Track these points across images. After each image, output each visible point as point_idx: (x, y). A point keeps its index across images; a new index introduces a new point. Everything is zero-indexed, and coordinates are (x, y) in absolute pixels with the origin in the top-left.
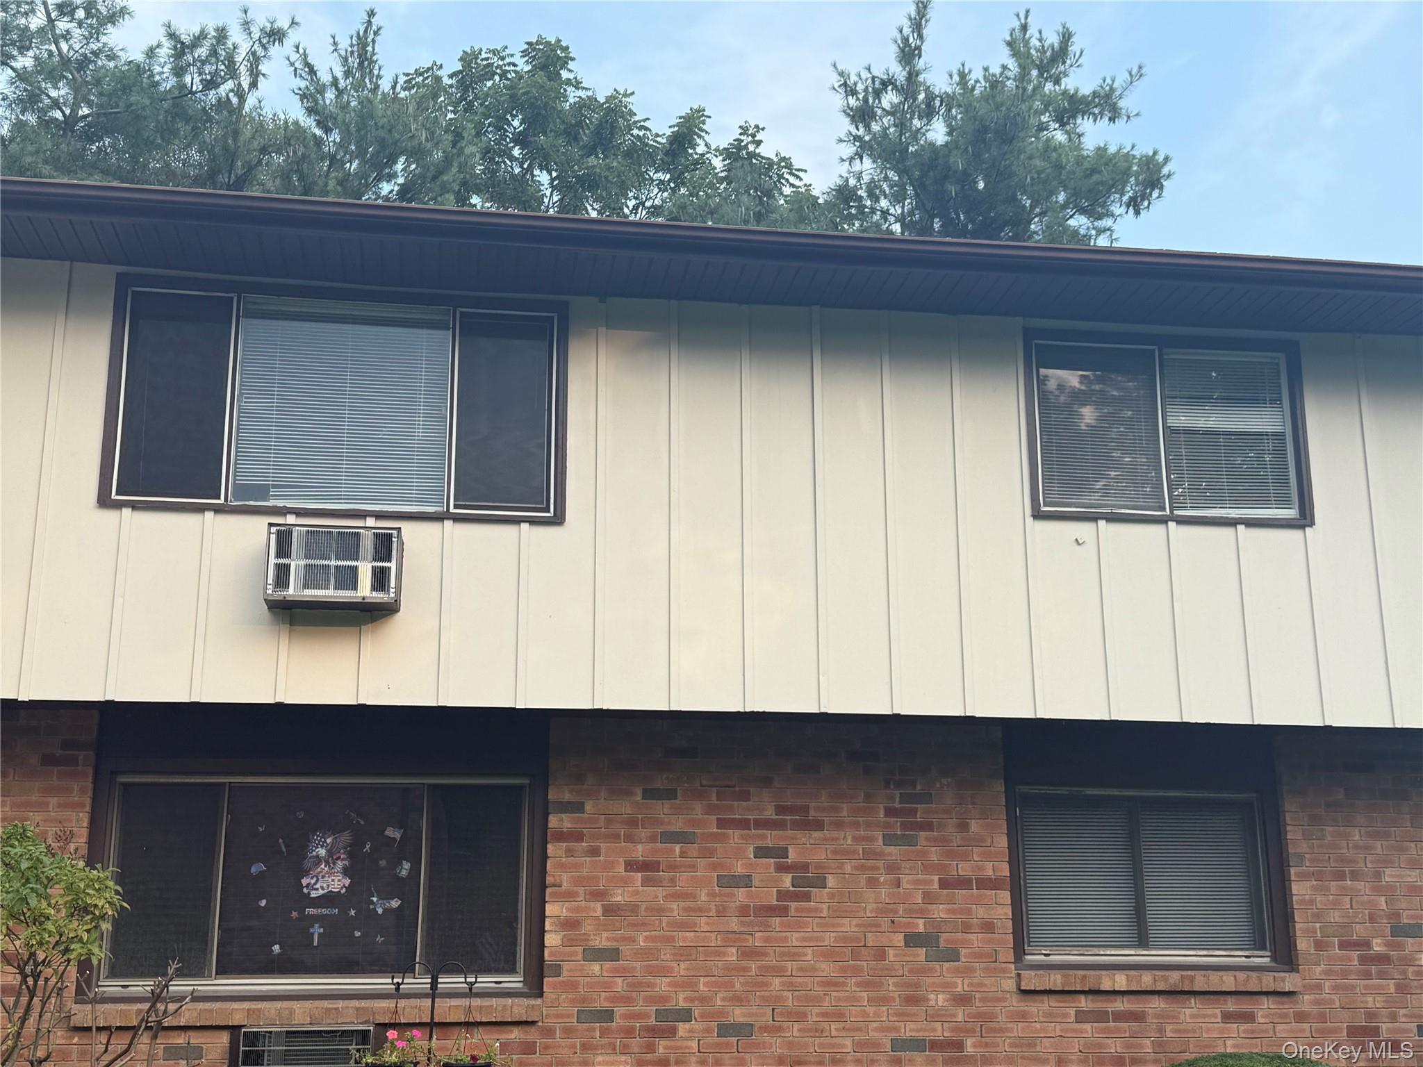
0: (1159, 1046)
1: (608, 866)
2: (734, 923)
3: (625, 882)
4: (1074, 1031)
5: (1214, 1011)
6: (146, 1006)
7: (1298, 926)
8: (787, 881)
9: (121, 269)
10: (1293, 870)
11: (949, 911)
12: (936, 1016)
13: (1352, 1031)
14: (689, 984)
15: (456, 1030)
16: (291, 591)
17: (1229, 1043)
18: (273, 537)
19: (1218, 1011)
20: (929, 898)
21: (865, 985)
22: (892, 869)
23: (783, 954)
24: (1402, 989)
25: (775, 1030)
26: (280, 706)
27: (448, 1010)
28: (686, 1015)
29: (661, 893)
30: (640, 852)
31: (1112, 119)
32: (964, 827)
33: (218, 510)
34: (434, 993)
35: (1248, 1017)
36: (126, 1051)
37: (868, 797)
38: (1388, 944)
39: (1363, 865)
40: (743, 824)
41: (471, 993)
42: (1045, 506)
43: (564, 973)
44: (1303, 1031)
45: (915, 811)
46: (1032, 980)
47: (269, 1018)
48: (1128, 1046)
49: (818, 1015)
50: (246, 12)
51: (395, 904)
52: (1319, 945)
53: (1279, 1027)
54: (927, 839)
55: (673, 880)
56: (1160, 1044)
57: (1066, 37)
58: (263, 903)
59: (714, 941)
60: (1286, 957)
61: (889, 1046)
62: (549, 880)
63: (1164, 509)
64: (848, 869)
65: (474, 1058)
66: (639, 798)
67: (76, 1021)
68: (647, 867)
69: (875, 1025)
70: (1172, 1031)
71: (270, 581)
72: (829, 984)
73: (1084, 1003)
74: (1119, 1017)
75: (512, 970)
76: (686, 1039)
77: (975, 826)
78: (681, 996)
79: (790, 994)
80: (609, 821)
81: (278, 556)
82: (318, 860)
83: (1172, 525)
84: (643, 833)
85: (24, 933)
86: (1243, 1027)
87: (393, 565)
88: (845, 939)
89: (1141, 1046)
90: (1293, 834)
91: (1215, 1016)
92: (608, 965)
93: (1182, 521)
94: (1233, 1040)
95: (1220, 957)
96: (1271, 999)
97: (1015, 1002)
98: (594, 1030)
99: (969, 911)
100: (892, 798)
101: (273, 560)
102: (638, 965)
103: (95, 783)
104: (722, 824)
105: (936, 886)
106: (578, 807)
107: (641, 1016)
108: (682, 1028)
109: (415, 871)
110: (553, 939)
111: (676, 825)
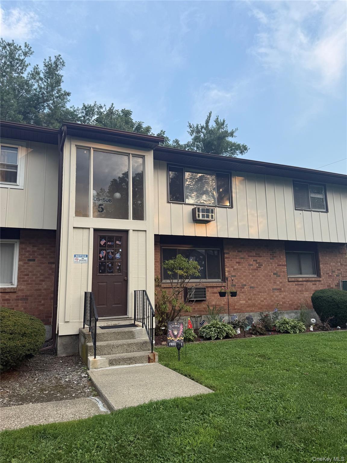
1: (233, 263)
2: (251, 271)
3: (236, 265)
4: (295, 287)
7: (321, 271)
8: (257, 265)
11: (279, 270)
12: (278, 285)
15: (215, 288)
16: (200, 218)
17: (313, 288)
18: (197, 209)
20: (276, 268)
21: (268, 281)
22: (271, 263)
23: (258, 276)
24: (333, 280)
25: (257, 287)
26: (195, 236)
28: (245, 285)
29: (240, 267)
30: (237, 260)
31: (232, 137)
32: (280, 257)
33: (184, 204)
35: (315, 284)
37: (268, 252)
38: (331, 274)
40: (251, 256)
42: (296, 208)
43: (228, 279)
44: (322, 286)
45: (274, 254)
46: (290, 280)
48: (302, 289)
49: (263, 285)
51: (202, 268)
52: (324, 274)
53: (319, 286)
54: (275, 259)
55: (242, 265)
59: (248, 274)
60: (319, 275)
61: (272, 289)
62: (226, 265)
63: (311, 209)
64: (265, 263)
66: (237, 252)
68: (239, 263)
69: (270, 286)
71: (197, 216)
72: (264, 280)
73: (296, 283)
74: (300, 285)
76: (246, 289)
77: (281, 257)
78: (245, 282)
79: (259, 282)
80: (233, 256)
81: (198, 212)
83: (312, 212)
84: (238, 258)
86: (315, 286)
87: (214, 214)
88: (266, 274)
89: (303, 289)
90: (320, 258)
92: (234, 278)
93: (314, 211)
95: (311, 276)
96: (318, 282)
97: (287, 283)
98: (233, 287)
99: (281, 270)
100: (270, 253)
102: (239, 278)
105: (277, 266)
106: (228, 253)
107: (239, 285)
108: (245, 287)
109: (205, 263)
110: (227, 274)
111: (242, 256)
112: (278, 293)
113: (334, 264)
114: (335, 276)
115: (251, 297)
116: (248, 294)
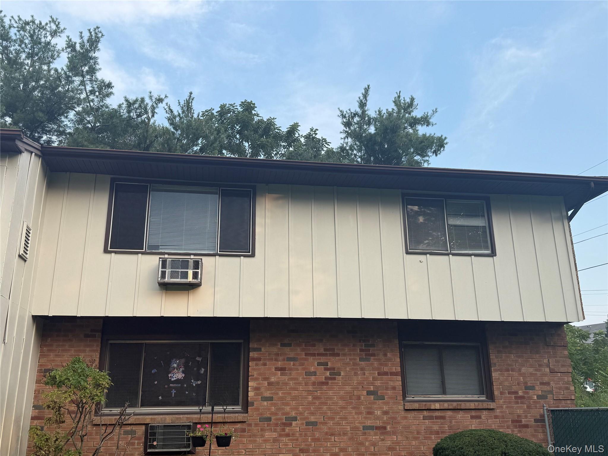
0: (450, 427)
1: (269, 369)
2: (311, 388)
3: (275, 375)
4: (423, 423)
5: (468, 415)
6: (118, 417)
7: (494, 387)
8: (328, 373)
9: (112, 176)
10: (492, 368)
11: (381, 383)
12: (378, 418)
13: (513, 421)
14: (296, 409)
15: (219, 425)
16: (166, 279)
17: (473, 426)
18: (161, 262)
19: (469, 415)
20: (374, 379)
21: (354, 408)
22: (362, 369)
23: (327, 398)
24: (529, 407)
25: (325, 423)
26: (162, 317)
27: (217, 418)
28: (295, 419)
29: (286, 378)
30: (280, 364)
31: (427, 125)
32: (385, 355)
33: (143, 253)
34: (213, 412)
35: (479, 417)
36: (112, 432)
37: (354, 346)
38: (524, 392)
39: (515, 366)
40: (313, 355)
41: (225, 412)
42: (409, 250)
43: (255, 405)
44: (497, 422)
45: (370, 350)
46: (408, 406)
47: (158, 421)
48: (440, 427)
49: (338, 418)
50: (151, 93)
51: (199, 382)
52: (502, 393)
53: (489, 420)
54: (374, 359)
55: (290, 374)
56: (451, 427)
57: (412, 99)
58: (156, 383)
59: (304, 394)
60: (491, 397)
61: (362, 428)
62: (250, 374)
63: (448, 251)
64: (348, 369)
65: (226, 434)
66: (279, 346)
67: (94, 422)
68: (282, 369)
69: (357, 421)
70: (454, 422)
71: (160, 276)
72: (342, 408)
73: (426, 413)
74: (437, 418)
75: (238, 404)
76: (295, 427)
77: (389, 355)
78: (293, 413)
79: (329, 411)
80: (269, 354)
81: (162, 268)
82: (174, 368)
83: (451, 256)
84: (281, 358)
85: (79, 393)
86: (478, 420)
87: (199, 271)
88: (347, 393)
89: (444, 427)
90: (493, 357)
91: (468, 417)
92: (269, 402)
93: (454, 255)
94: (474, 425)
95: (469, 397)
96: (486, 411)
97: (403, 413)
98: (265, 424)
99: (388, 383)
100: (362, 346)
101: (160, 270)
102: (279, 402)
103: (101, 343)
104: (306, 355)
105: (377, 375)
106: (259, 350)
107: (280, 419)
108: (294, 423)
109: (206, 371)
110: (251, 394)
111: (292, 355)
112: (377, 437)
113: (531, 370)
114: (535, 397)
115: (308, 445)
116: (300, 439)
